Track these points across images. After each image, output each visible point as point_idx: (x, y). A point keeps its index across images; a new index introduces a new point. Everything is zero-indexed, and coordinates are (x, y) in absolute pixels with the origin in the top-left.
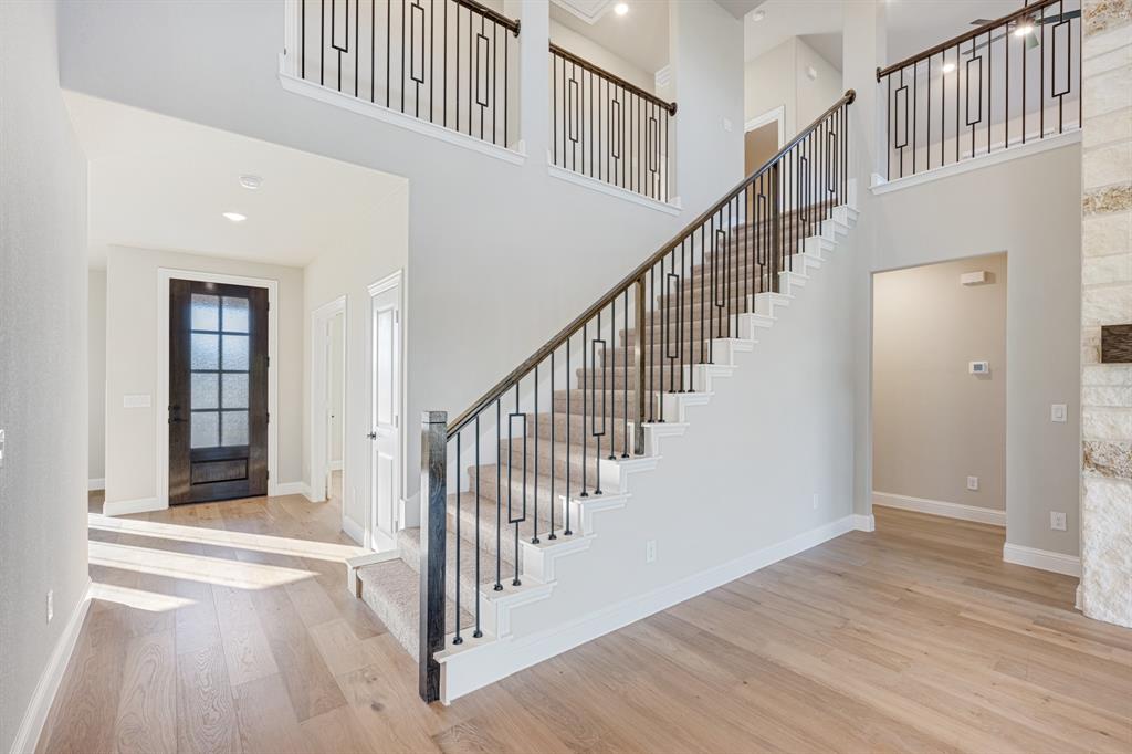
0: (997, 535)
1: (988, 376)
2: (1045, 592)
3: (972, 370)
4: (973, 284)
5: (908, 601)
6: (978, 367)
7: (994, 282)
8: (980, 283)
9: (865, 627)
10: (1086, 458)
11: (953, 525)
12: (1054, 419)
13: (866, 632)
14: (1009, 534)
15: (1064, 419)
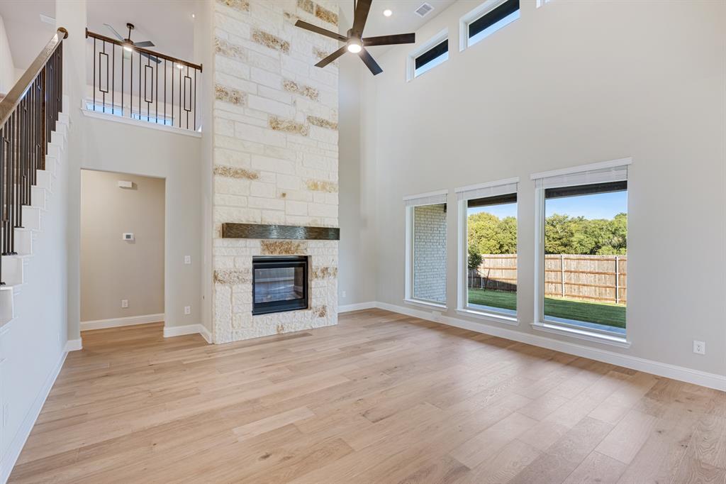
0: (160, 326)
1: (134, 242)
2: (192, 343)
3: (124, 238)
4: (125, 188)
5: (160, 369)
6: (128, 237)
7: (137, 189)
8: (129, 188)
9: (162, 388)
10: (216, 277)
11: (119, 330)
12: (186, 263)
13: (165, 390)
14: (166, 324)
15: (190, 263)
